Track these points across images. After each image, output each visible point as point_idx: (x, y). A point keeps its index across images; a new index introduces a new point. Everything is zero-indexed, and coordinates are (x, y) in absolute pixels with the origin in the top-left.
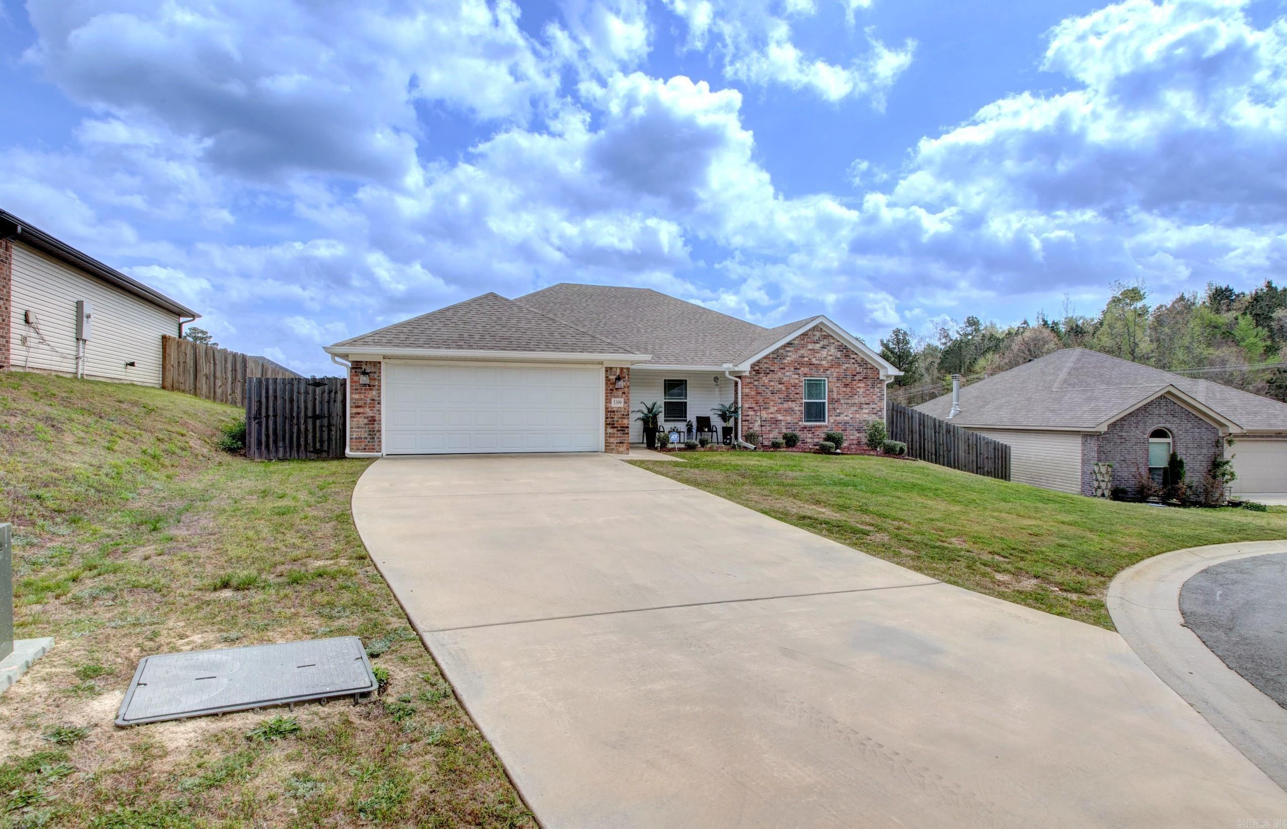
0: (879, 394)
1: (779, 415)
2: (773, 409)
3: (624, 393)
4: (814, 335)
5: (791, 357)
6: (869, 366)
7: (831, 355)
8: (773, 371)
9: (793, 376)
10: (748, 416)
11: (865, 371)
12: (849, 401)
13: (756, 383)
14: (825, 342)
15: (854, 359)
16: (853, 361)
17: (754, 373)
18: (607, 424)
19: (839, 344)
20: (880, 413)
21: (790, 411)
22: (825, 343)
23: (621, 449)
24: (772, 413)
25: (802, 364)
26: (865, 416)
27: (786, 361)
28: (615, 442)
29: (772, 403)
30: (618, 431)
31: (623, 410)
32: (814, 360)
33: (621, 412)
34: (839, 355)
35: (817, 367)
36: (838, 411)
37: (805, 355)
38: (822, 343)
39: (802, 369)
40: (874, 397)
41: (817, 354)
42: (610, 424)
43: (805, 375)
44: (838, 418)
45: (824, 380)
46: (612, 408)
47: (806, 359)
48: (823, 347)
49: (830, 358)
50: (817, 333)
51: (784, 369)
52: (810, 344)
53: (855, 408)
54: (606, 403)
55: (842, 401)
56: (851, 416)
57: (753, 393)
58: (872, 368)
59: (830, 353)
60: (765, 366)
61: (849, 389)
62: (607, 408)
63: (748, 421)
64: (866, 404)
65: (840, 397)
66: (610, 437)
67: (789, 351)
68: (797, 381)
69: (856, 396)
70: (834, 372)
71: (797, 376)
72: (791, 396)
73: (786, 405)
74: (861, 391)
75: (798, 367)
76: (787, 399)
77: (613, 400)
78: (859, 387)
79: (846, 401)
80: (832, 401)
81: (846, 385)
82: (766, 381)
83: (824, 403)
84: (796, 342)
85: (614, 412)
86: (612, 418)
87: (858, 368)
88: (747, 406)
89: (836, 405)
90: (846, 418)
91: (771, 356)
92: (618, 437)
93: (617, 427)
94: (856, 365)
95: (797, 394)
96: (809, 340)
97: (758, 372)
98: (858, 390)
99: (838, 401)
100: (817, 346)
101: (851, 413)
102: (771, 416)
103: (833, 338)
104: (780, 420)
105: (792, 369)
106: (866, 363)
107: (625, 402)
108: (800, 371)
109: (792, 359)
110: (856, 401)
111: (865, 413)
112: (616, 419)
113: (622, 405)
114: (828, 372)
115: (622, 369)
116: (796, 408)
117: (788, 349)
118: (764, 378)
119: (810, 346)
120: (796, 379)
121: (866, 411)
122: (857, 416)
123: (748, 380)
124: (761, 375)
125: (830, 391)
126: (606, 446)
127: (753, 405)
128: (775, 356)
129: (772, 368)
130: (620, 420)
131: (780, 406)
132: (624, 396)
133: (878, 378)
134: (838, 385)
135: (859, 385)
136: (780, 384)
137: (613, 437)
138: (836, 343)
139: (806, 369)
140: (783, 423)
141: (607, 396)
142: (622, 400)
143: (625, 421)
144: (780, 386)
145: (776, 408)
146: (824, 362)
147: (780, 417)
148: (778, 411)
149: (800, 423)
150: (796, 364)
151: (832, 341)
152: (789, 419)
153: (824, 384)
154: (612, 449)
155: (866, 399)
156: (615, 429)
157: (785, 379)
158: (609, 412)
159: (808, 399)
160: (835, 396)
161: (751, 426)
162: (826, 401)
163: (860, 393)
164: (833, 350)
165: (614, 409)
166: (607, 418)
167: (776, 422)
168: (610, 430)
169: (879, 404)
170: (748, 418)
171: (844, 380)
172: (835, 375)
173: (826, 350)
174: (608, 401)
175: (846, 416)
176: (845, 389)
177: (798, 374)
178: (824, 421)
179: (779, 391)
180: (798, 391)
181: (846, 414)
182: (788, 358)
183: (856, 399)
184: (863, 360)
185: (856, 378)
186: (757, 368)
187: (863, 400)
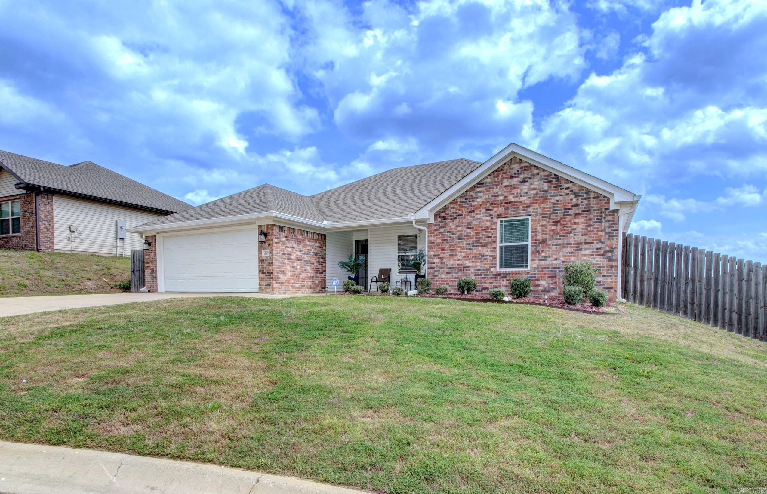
0: (608, 230)
1: (467, 262)
2: (460, 256)
3: (269, 245)
4: (512, 169)
5: (482, 197)
6: (592, 195)
7: (534, 189)
8: (461, 215)
9: (485, 218)
10: (434, 263)
11: (585, 202)
12: (560, 242)
13: (442, 230)
14: (527, 174)
15: (567, 189)
16: (567, 191)
17: (440, 220)
18: (260, 271)
19: (547, 173)
20: (610, 254)
21: (481, 257)
22: (526, 176)
23: (268, 290)
24: (458, 260)
25: (495, 204)
26: (585, 258)
27: (476, 203)
28: (265, 284)
29: (459, 249)
30: (266, 275)
31: (269, 259)
32: (511, 197)
33: (267, 260)
34: (546, 186)
35: (515, 204)
36: (543, 254)
37: (500, 193)
38: (522, 176)
39: (495, 209)
40: (600, 233)
41: (515, 191)
42: (262, 271)
43: (499, 216)
44: (543, 262)
45: (527, 220)
46: (262, 257)
47: (501, 198)
48: (524, 181)
49: (532, 192)
50: (515, 166)
51: (474, 211)
52: (505, 181)
53: (569, 250)
54: (259, 254)
55: (549, 242)
56: (563, 259)
57: (439, 240)
58: (598, 196)
59: (532, 187)
60: (452, 211)
61: (559, 227)
62: (259, 258)
63: (433, 268)
64: (586, 243)
65: (548, 237)
66: (261, 281)
67: (480, 192)
68: (488, 224)
69: (572, 235)
70: (539, 208)
71: (488, 218)
72: (482, 240)
73: (475, 251)
74: (579, 228)
75: (491, 208)
76: (478, 244)
77: (263, 251)
78: (575, 223)
79: (556, 242)
80: (535, 242)
81: (556, 223)
82: (453, 227)
83: (527, 246)
84: (489, 180)
85: (263, 260)
86: (263, 265)
87: (574, 200)
88: (432, 253)
89: (540, 248)
90: (555, 262)
91: (459, 200)
92: (266, 281)
93: (265, 273)
94: (572, 197)
95: (489, 237)
96: (504, 176)
97: (444, 218)
98: (575, 226)
99: (544, 241)
100: (516, 181)
101: (563, 256)
102: (458, 262)
103: (538, 168)
104: (468, 267)
105: (483, 211)
106: (588, 192)
107: (271, 253)
108: (492, 213)
109: (483, 200)
110: (572, 241)
111: (585, 255)
112: (265, 266)
113: (268, 255)
114: (530, 210)
115: (268, 226)
116: (487, 254)
117: (478, 190)
118: (451, 224)
119: (506, 183)
120: (487, 221)
121: (587, 252)
122: (573, 259)
123: (434, 228)
124: (447, 221)
125: (534, 231)
126: (260, 288)
127: (439, 253)
128: (463, 199)
129: (460, 213)
130: (267, 267)
131: (469, 252)
132: (269, 247)
133: (608, 209)
134: (545, 223)
135: (576, 220)
136: (468, 228)
137: (264, 281)
138: (542, 174)
139: (500, 209)
140: (472, 270)
141: (259, 249)
142: (268, 251)
143: (271, 268)
144: (469, 231)
145: (463, 255)
146: (524, 199)
147: (468, 263)
148: (467, 257)
149: (492, 269)
150: (488, 205)
151: (536, 172)
152: (478, 265)
153: (527, 224)
154: (263, 290)
155: (586, 237)
156: (265, 275)
157: (474, 222)
158: (261, 260)
159: (505, 242)
160: (539, 237)
161: (436, 273)
162: (529, 243)
163: (578, 230)
164: (537, 183)
165: (264, 259)
166: (259, 266)
167: (464, 268)
168: (261, 276)
169: (608, 242)
170: (433, 266)
171: (552, 216)
172: (540, 211)
173: (527, 184)
174: (260, 253)
175: (556, 259)
176: (554, 227)
177: (491, 216)
178: (527, 266)
179: (468, 236)
180: (490, 235)
181: (555, 257)
182: (478, 200)
183: (571, 239)
184: (582, 188)
185: (571, 212)
186: (443, 214)
187: (582, 239)
